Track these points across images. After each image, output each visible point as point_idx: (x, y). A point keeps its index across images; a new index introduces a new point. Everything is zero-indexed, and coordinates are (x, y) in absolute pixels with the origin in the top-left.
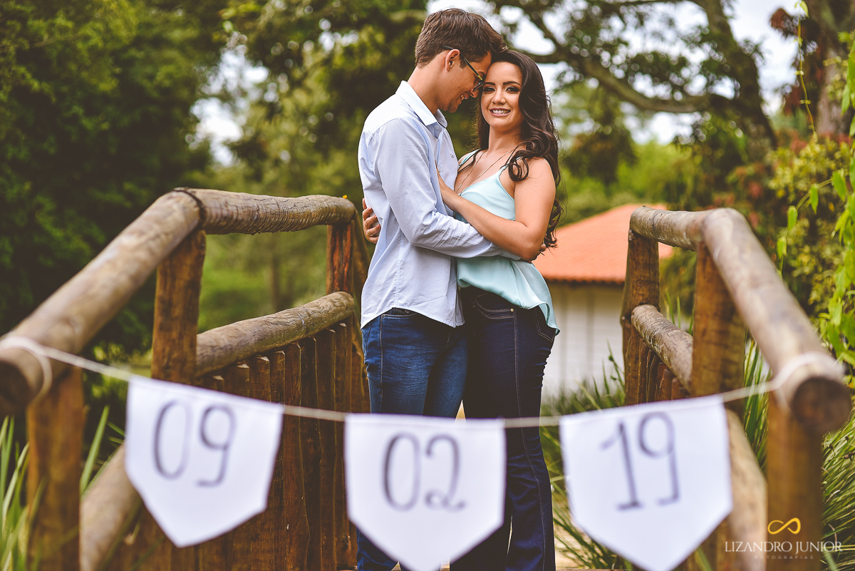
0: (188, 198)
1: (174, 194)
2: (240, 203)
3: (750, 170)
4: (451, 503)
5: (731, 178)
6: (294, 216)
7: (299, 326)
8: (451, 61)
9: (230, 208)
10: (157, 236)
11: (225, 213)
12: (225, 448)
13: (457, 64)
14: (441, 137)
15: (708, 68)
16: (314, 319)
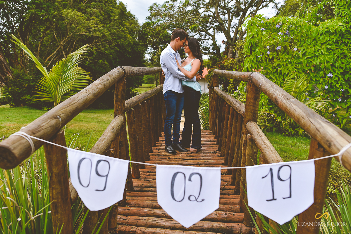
0: (121, 69)
1: (117, 68)
2: (137, 69)
3: (219, 63)
4: (199, 199)
5: (216, 64)
6: (152, 71)
7: (153, 93)
8: (178, 40)
9: (134, 71)
10: (108, 80)
11: (132, 72)
12: (107, 176)
13: (179, 40)
14: (177, 55)
15: (213, 49)
16: (157, 91)
